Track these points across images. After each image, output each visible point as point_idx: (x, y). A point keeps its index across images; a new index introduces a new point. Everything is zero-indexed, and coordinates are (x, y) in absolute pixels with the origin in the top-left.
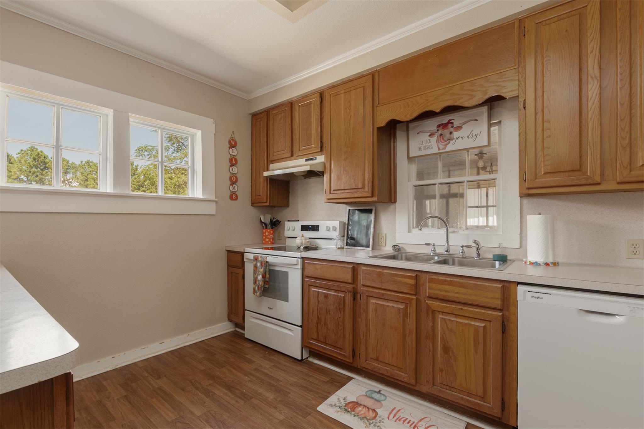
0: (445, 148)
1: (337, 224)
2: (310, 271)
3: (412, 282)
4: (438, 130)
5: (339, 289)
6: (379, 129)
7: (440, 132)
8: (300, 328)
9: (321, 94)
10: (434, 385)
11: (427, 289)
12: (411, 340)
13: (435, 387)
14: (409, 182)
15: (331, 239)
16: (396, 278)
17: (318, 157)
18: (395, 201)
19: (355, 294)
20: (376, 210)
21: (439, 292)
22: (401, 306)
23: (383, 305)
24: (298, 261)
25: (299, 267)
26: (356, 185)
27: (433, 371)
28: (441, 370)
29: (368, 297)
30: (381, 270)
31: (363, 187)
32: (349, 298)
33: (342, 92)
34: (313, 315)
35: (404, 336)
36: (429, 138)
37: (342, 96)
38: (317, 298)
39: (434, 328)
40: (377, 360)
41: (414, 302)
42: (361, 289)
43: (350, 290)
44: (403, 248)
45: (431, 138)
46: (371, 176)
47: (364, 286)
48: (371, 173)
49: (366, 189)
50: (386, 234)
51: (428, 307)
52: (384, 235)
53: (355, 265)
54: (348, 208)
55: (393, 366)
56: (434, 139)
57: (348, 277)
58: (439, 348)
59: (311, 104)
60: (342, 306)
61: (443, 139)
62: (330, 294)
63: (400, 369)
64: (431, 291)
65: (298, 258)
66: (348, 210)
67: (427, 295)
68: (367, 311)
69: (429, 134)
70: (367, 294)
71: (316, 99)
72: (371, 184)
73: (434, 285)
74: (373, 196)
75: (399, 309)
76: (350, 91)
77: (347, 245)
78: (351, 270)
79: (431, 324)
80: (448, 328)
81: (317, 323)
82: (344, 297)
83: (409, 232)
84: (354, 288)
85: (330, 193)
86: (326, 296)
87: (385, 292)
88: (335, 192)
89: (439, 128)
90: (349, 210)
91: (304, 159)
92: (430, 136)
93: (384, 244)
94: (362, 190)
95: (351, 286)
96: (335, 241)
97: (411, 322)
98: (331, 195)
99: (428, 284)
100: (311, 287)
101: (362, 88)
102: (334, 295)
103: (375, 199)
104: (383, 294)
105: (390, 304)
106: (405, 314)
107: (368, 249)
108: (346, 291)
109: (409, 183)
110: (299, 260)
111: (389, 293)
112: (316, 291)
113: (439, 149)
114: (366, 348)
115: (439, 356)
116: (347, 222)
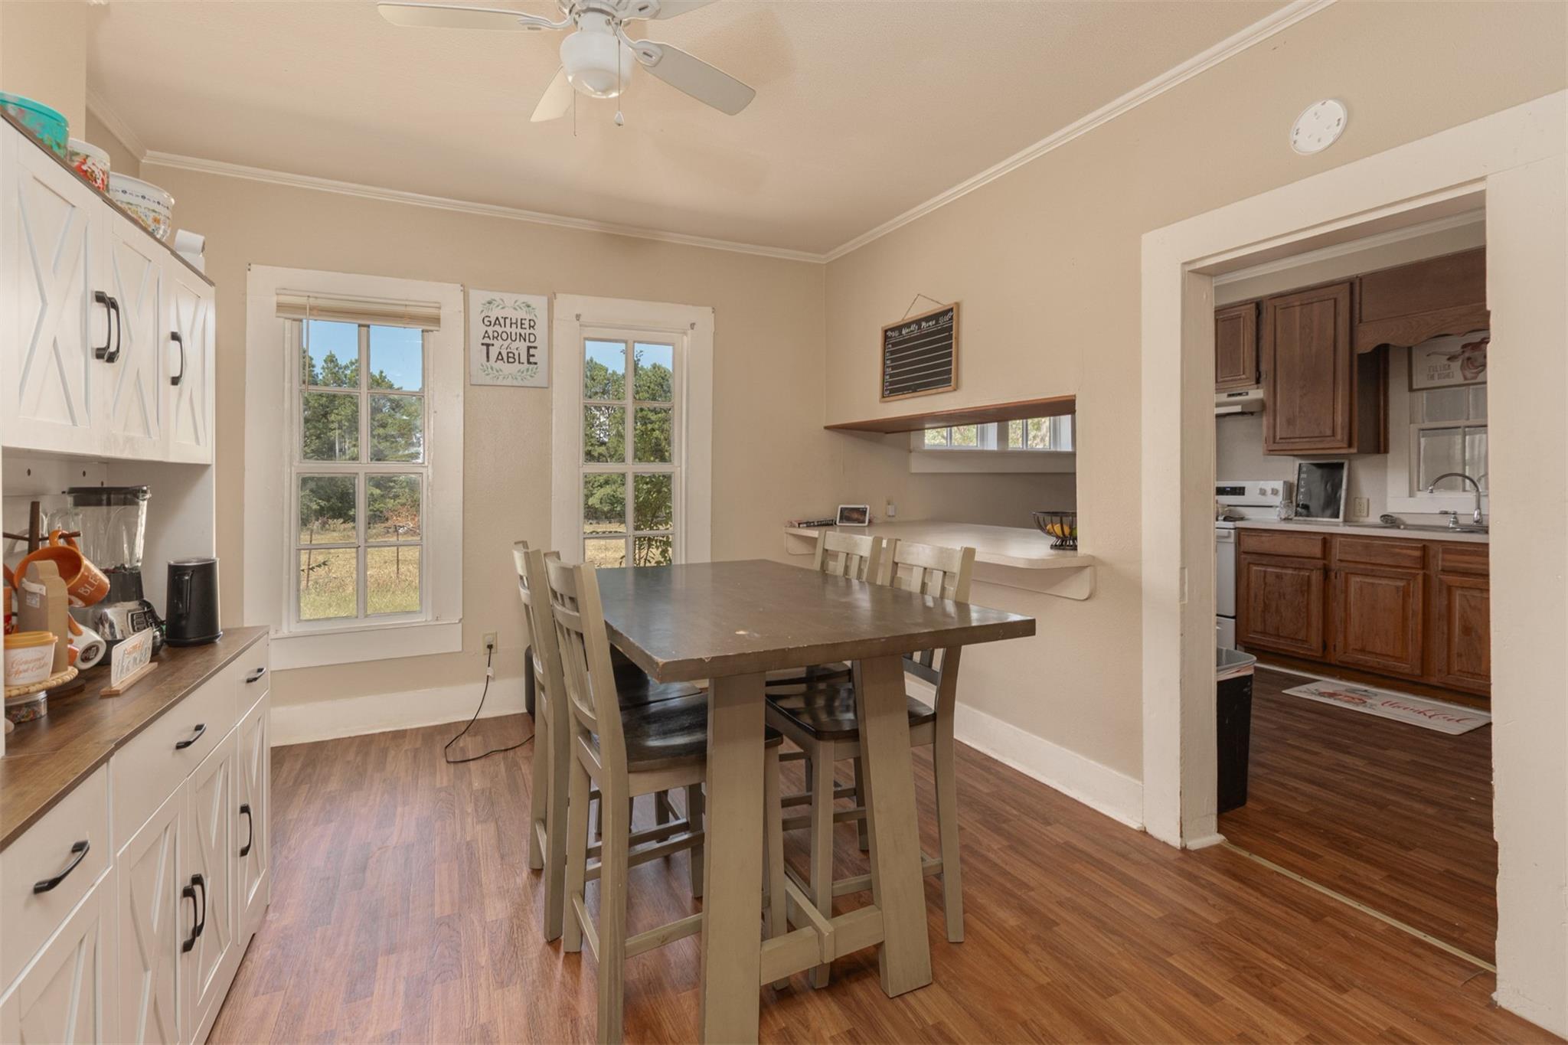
0: (1475, 378)
1: (1279, 485)
2: (1251, 543)
3: (1417, 553)
4: (1463, 352)
5: (1302, 567)
6: (1362, 357)
7: (1467, 355)
8: (1233, 620)
9: (1258, 305)
10: (1449, 674)
11: (1438, 562)
12: (1415, 624)
13: (1450, 676)
14: (1411, 423)
15: (1271, 507)
16: (1392, 550)
17: (1250, 392)
18: (1386, 451)
19: (1326, 571)
20: (1350, 465)
21: (1456, 564)
22: (1401, 584)
23: (1373, 584)
24: (1229, 533)
25: (1232, 540)
26: (1321, 432)
27: (1449, 657)
28: (1460, 655)
29: (1349, 575)
30: (1368, 541)
31: (1334, 434)
32: (1316, 577)
33: (1298, 303)
34: (1255, 601)
35: (1405, 619)
36: (1447, 362)
37: (1298, 309)
38: (1262, 579)
39: (1449, 607)
40: (1363, 651)
41: (1420, 579)
42: (1335, 565)
43: (1319, 567)
44: (1399, 519)
45: (1451, 363)
46: (1347, 420)
47: (1341, 561)
48: (1347, 415)
49: (1339, 437)
50: (1368, 500)
51: (1441, 581)
52: (1365, 501)
53: (1326, 536)
54: (1298, 462)
55: (1388, 656)
56: (1456, 365)
57: (1317, 551)
58: (1457, 630)
59: (1240, 317)
60: (1305, 588)
61: (1473, 366)
62: (1286, 574)
63: (1397, 659)
64: (1448, 564)
65: (1230, 529)
66: (1298, 465)
67: (1440, 568)
68: (1346, 592)
69: (1447, 357)
70: (1347, 571)
71: (1250, 312)
72: (1346, 430)
73: (1448, 557)
74: (1350, 445)
75: (1397, 588)
76: (1312, 303)
77: (1296, 516)
78: (1320, 542)
79: (1445, 603)
80: (1470, 606)
81: (1263, 612)
82: (1309, 576)
83: (1410, 496)
84: (1325, 564)
85: (1274, 442)
86: (1279, 576)
87: (1374, 568)
88: (1283, 441)
89: (1465, 349)
90: (1300, 465)
91: (1226, 394)
92: (1449, 359)
93: (1365, 514)
94: (1332, 438)
95: (1320, 563)
96: (1278, 509)
97: (1416, 603)
98: (1275, 445)
99: (1440, 556)
100: (1251, 566)
101: (1333, 301)
102: (1292, 574)
103: (1354, 450)
104: (1372, 570)
105: (1384, 582)
106: (1406, 594)
107: (1336, 520)
108: (1312, 568)
109: (1412, 425)
110: (1232, 531)
111: (1382, 568)
112: (1260, 571)
113: (1465, 378)
114: (1345, 637)
115: (1457, 640)
116: (1296, 482)
